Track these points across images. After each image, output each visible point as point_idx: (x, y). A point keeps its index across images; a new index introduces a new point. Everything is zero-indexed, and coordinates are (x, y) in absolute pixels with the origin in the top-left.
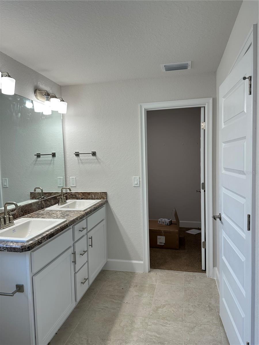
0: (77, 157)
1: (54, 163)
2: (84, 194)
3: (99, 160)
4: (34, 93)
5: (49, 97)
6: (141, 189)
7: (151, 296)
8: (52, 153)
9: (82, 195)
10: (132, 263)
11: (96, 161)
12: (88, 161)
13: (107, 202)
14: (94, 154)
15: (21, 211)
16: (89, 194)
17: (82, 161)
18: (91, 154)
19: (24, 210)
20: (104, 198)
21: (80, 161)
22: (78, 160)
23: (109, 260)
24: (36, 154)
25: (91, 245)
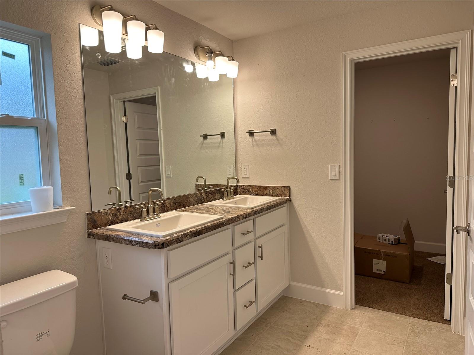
0: (251, 137)
1: (222, 146)
2: (259, 187)
3: (280, 141)
4: (193, 52)
5: (211, 55)
6: (341, 184)
7: (348, 344)
8: (221, 133)
9: (256, 189)
10: (326, 293)
11: (276, 142)
12: (266, 142)
13: (290, 200)
14: (273, 132)
15: (174, 203)
16: (266, 188)
17: (258, 143)
18: (270, 132)
19: (178, 201)
20: (285, 195)
21: (254, 143)
22: (253, 142)
23: (293, 283)
24: (202, 135)
25: (261, 257)
